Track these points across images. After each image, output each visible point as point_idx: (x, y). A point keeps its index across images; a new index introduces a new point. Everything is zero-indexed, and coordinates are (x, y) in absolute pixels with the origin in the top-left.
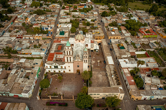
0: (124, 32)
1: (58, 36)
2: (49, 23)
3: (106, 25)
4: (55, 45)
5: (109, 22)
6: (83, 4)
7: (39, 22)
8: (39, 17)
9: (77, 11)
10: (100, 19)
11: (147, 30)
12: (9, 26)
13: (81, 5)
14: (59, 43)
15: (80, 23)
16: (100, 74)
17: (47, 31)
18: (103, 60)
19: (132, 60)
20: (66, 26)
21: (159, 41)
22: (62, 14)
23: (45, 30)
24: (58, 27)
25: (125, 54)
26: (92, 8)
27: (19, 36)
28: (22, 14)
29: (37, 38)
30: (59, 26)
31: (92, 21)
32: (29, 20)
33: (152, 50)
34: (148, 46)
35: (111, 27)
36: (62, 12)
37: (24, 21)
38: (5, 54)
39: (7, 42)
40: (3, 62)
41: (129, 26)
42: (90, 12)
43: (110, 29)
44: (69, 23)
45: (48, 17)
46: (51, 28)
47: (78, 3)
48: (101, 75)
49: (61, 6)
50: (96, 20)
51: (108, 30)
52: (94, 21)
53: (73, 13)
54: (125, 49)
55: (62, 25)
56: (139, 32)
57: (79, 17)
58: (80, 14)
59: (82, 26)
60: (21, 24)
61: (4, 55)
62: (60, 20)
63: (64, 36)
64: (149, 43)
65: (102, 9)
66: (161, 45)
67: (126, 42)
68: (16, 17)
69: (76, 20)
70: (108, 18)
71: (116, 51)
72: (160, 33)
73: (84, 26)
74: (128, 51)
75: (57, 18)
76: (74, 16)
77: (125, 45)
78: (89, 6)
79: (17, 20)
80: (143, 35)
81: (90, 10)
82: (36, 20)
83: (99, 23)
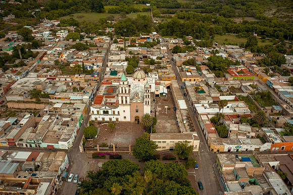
0: (205, 72)
1: (108, 76)
2: (95, 61)
3: (178, 64)
4: (104, 88)
5: (183, 60)
6: (146, 36)
7: (79, 60)
8: (80, 53)
9: (136, 46)
10: (171, 57)
11: (239, 70)
12: (34, 65)
13: (141, 38)
14: (109, 85)
15: (140, 62)
16: (168, 122)
17: (92, 71)
18: (173, 107)
19: (215, 106)
20: (120, 65)
21: (256, 83)
22: (114, 50)
23: (89, 69)
24: (107, 66)
25: (204, 99)
26: (159, 42)
27: (50, 76)
28: (54, 49)
29: (76, 80)
30: (109, 64)
31: (157, 58)
32: (64, 56)
33: (245, 95)
34: (240, 90)
35: (187, 67)
36: (113, 47)
37: (57, 58)
38: (31, 98)
39: (33, 83)
40: (29, 109)
41: (212, 65)
42: (155, 47)
43: (184, 70)
44: (124, 61)
45: (93, 53)
46: (98, 66)
47: (137, 36)
48: (170, 124)
49: (112, 39)
50: (164, 57)
51: (182, 70)
52: (160, 59)
53: (129, 48)
54: (205, 93)
55: (113, 63)
56: (228, 73)
57: (138, 54)
58: (140, 50)
59: (143, 65)
60: (52, 63)
61: (30, 100)
62: (110, 57)
63: (117, 76)
64: (241, 86)
65: (174, 43)
66: (259, 88)
67: (207, 84)
68: (45, 53)
69: (134, 57)
70: (183, 55)
71: (191, 96)
72: (258, 73)
73: (147, 66)
74: (210, 96)
75: (106, 55)
76: (131, 53)
77: (205, 88)
78: (154, 40)
79: (47, 57)
80: (232, 76)
81: (155, 45)
82: (75, 57)
83: (168, 62)
